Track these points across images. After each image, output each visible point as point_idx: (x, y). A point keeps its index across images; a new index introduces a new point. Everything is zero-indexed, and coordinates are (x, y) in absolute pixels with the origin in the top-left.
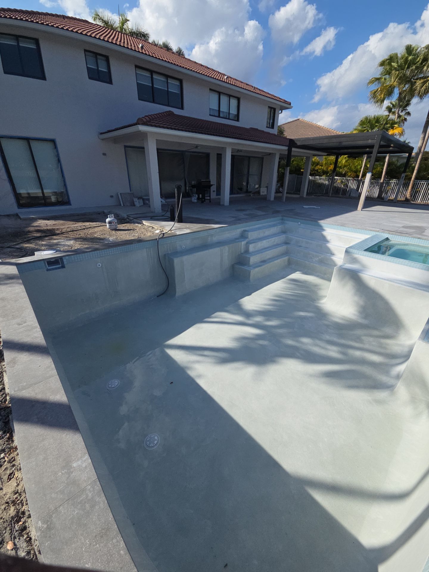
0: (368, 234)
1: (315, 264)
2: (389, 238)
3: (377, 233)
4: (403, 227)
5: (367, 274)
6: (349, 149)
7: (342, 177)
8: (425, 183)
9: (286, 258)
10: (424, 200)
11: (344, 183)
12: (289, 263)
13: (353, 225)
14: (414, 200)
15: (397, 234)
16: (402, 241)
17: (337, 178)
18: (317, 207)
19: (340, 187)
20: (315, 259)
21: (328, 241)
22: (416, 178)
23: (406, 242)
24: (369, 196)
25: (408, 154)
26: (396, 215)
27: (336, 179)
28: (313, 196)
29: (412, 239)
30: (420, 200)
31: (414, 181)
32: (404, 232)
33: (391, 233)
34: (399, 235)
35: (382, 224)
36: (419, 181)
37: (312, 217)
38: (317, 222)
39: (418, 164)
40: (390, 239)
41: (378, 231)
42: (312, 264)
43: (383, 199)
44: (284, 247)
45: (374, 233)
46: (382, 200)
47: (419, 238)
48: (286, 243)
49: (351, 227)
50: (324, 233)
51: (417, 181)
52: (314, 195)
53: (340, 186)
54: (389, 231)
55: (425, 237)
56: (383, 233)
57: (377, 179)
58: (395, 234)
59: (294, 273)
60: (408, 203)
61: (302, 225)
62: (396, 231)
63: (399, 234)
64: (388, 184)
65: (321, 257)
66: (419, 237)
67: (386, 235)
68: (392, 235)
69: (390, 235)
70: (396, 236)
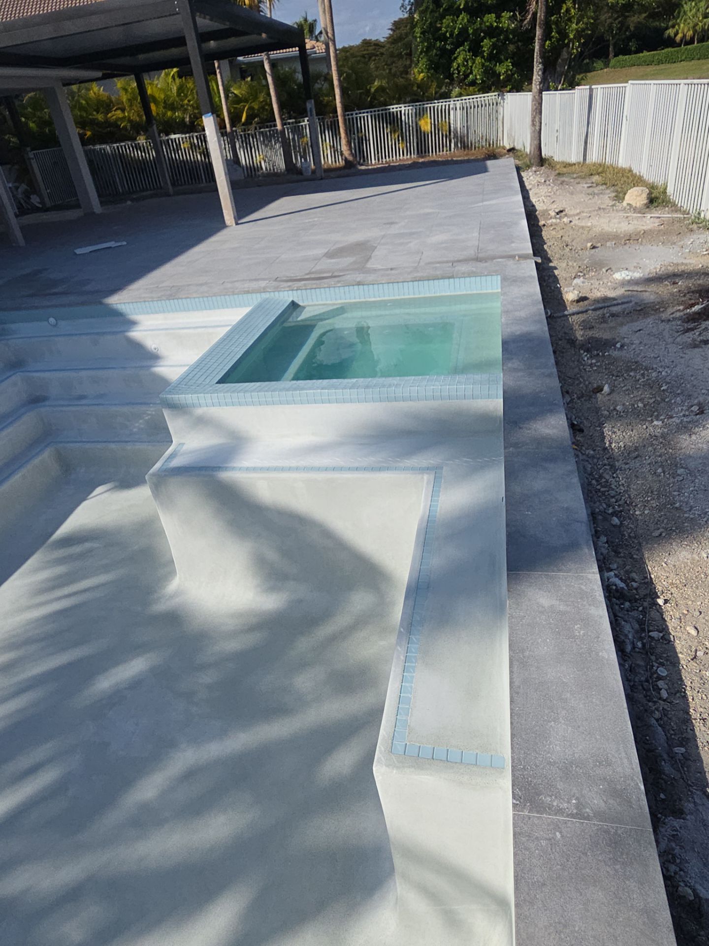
0: (240, 306)
1: (138, 446)
2: (296, 300)
3: (265, 296)
4: (330, 255)
6: (153, 50)
7: (189, 133)
8: (367, 116)
9: (46, 457)
10: (382, 158)
11: (199, 149)
12: (66, 465)
13: (201, 285)
14: (364, 161)
16: (328, 302)
17: (177, 136)
18: (119, 244)
19: (195, 161)
20: (137, 425)
21: (154, 357)
22: (346, 108)
23: (340, 302)
24: (270, 169)
25: (297, 49)
26: (315, 217)
27: (175, 139)
28: (129, 203)
29: (347, 288)
30: (375, 159)
31: (344, 116)
32: (325, 272)
33: (297, 285)
34: (314, 286)
35: (278, 258)
36: (354, 113)
37: (88, 288)
38: (101, 303)
39: (336, 72)
40: (301, 304)
41: (264, 290)
42: (129, 447)
43: (299, 172)
44: (25, 418)
45: (256, 299)
46: (300, 177)
48: (36, 400)
49: (195, 295)
50: (136, 334)
51: (352, 114)
52: (132, 200)
53: (194, 158)
54: (293, 282)
55: (372, 277)
56: (279, 291)
57: (269, 124)
58: (307, 284)
59: (84, 499)
60: (353, 170)
61: (62, 323)
62: (308, 274)
63: (317, 283)
64: (298, 130)
65: (149, 415)
66: (358, 279)
67: (288, 296)
68: (299, 292)
69: (295, 292)
70: (309, 291)
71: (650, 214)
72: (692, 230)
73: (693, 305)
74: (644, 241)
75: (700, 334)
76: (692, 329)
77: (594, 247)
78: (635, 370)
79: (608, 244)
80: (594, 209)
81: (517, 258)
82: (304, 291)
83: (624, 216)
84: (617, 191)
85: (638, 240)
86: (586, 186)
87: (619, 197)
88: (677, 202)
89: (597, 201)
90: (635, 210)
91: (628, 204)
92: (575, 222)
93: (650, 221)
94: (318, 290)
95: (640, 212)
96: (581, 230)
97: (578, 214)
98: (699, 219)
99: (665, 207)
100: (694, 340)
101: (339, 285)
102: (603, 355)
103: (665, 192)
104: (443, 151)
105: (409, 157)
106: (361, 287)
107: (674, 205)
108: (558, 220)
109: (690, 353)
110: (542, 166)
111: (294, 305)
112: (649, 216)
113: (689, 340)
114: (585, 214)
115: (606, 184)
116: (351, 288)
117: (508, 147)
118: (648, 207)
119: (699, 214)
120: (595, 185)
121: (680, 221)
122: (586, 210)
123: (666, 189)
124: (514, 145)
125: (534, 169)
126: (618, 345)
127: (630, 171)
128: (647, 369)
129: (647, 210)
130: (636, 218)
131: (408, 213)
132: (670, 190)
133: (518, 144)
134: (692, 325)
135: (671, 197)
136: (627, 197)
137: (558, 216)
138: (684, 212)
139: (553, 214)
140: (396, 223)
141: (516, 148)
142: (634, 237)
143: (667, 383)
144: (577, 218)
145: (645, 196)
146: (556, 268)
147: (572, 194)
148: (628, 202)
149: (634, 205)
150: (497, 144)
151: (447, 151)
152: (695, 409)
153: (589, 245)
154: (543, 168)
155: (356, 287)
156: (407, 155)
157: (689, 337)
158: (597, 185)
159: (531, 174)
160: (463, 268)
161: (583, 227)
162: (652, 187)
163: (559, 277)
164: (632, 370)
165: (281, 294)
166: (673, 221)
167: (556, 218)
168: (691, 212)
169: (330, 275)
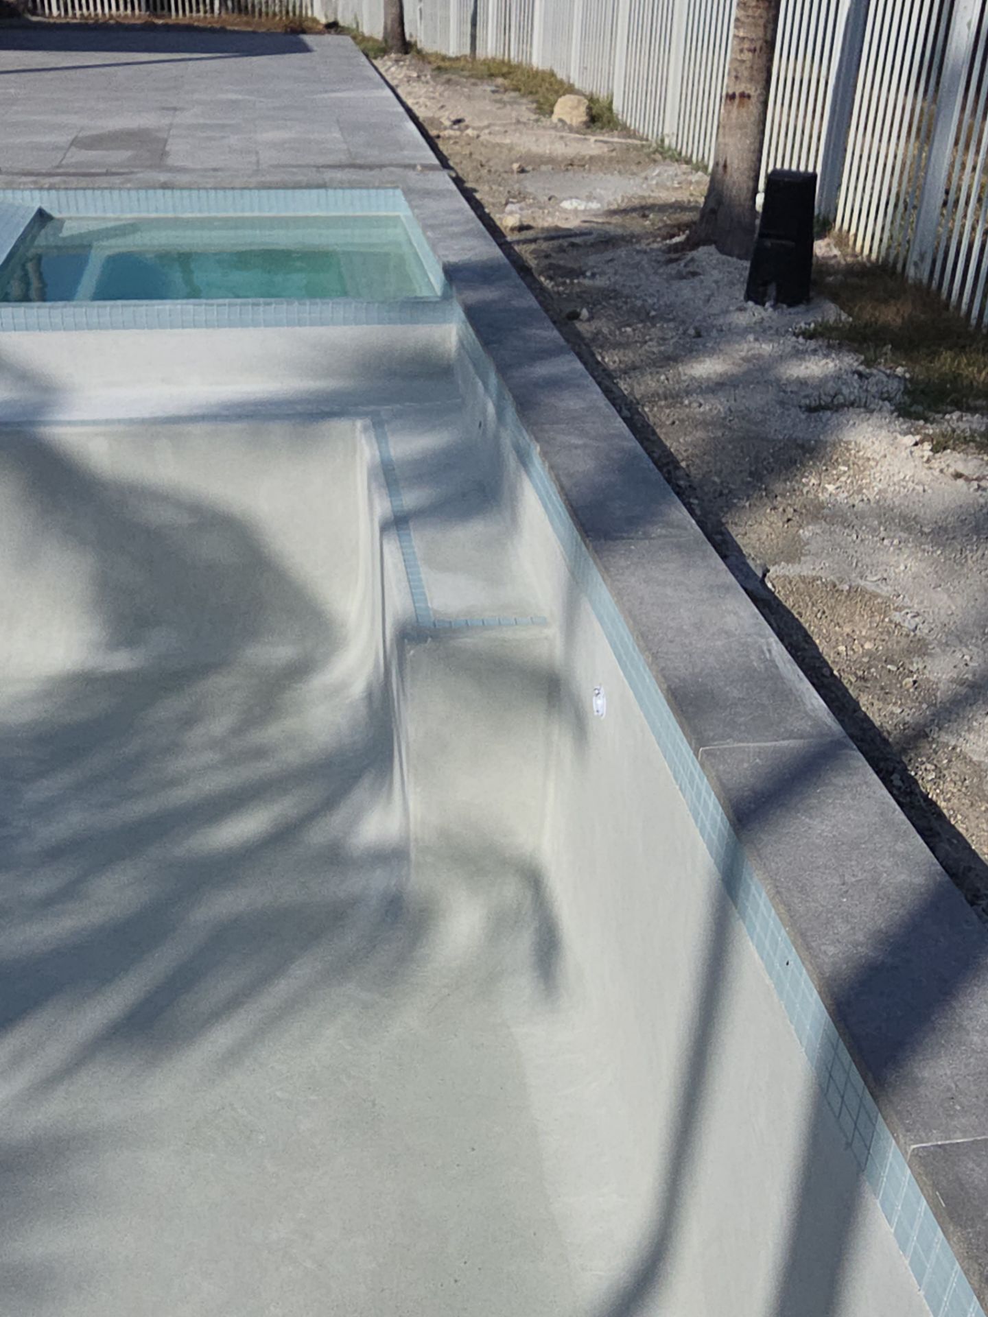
2: (48, 210)
4: (75, 143)
5: (70, 423)
15: (74, 181)
16: (108, 215)
23: (129, 216)
29: (142, 193)
30: (59, 8)
32: (90, 167)
33: (47, 181)
34: (83, 184)
40: (56, 214)
47: (165, 186)
54: (37, 177)
55: (184, 179)
56: (13, 190)
58: (65, 182)
62: (58, 167)
63: (84, 182)
66: (161, 179)
67: (32, 199)
68: (53, 192)
69: (45, 193)
70: (71, 193)
71: (594, 135)
72: (655, 161)
73: (672, 236)
74: (593, 168)
75: (686, 266)
76: (677, 260)
77: (522, 171)
78: (615, 298)
79: (543, 168)
80: (509, 121)
81: (419, 168)
82: (62, 193)
83: (556, 136)
84: (537, 102)
85: (584, 166)
86: (489, 89)
87: (545, 109)
88: (628, 124)
89: (512, 113)
90: (571, 129)
91: (561, 120)
92: (485, 136)
93: (593, 145)
94: (89, 192)
95: (578, 132)
96: (498, 149)
97: (488, 126)
98: (663, 147)
99: (612, 130)
100: (679, 272)
101: (129, 185)
102: (572, 283)
103: (610, 109)
104: (198, 11)
105: (129, 11)
106: (168, 193)
107: (625, 128)
108: (458, 133)
109: (676, 284)
110: (406, 53)
111: (42, 217)
112: (593, 139)
113: (674, 272)
114: (497, 128)
115: (519, 90)
116: (151, 192)
117: (323, 21)
118: (588, 127)
119: (663, 141)
120: (502, 90)
121: (635, 148)
122: (499, 122)
123: (611, 103)
124: (336, 19)
125: (393, 55)
126: (588, 274)
127: (552, 74)
128: (627, 297)
129: (589, 131)
130: (575, 139)
131: (196, 96)
132: (617, 106)
133: (343, 17)
134: (674, 256)
135: (620, 117)
136: (557, 109)
137: (456, 127)
138: (641, 139)
139: (447, 123)
140: (182, 109)
141: (341, 23)
142: (576, 162)
143: (655, 310)
144: (487, 131)
145: (583, 109)
146: (476, 191)
147: (469, 98)
148: (561, 117)
149: (568, 122)
150: (301, 11)
151: (205, 12)
152: (692, 332)
153: (515, 166)
154: (408, 56)
155: (160, 192)
156: (126, 8)
157: (673, 269)
158: (506, 90)
159: (389, 63)
160: (339, 175)
161: (498, 145)
162: (592, 100)
163: (483, 202)
164: (610, 298)
165: (19, 194)
166: (628, 148)
167: (451, 128)
168: (650, 138)
169: (104, 170)
